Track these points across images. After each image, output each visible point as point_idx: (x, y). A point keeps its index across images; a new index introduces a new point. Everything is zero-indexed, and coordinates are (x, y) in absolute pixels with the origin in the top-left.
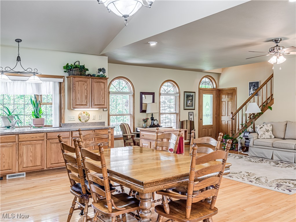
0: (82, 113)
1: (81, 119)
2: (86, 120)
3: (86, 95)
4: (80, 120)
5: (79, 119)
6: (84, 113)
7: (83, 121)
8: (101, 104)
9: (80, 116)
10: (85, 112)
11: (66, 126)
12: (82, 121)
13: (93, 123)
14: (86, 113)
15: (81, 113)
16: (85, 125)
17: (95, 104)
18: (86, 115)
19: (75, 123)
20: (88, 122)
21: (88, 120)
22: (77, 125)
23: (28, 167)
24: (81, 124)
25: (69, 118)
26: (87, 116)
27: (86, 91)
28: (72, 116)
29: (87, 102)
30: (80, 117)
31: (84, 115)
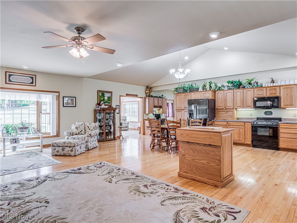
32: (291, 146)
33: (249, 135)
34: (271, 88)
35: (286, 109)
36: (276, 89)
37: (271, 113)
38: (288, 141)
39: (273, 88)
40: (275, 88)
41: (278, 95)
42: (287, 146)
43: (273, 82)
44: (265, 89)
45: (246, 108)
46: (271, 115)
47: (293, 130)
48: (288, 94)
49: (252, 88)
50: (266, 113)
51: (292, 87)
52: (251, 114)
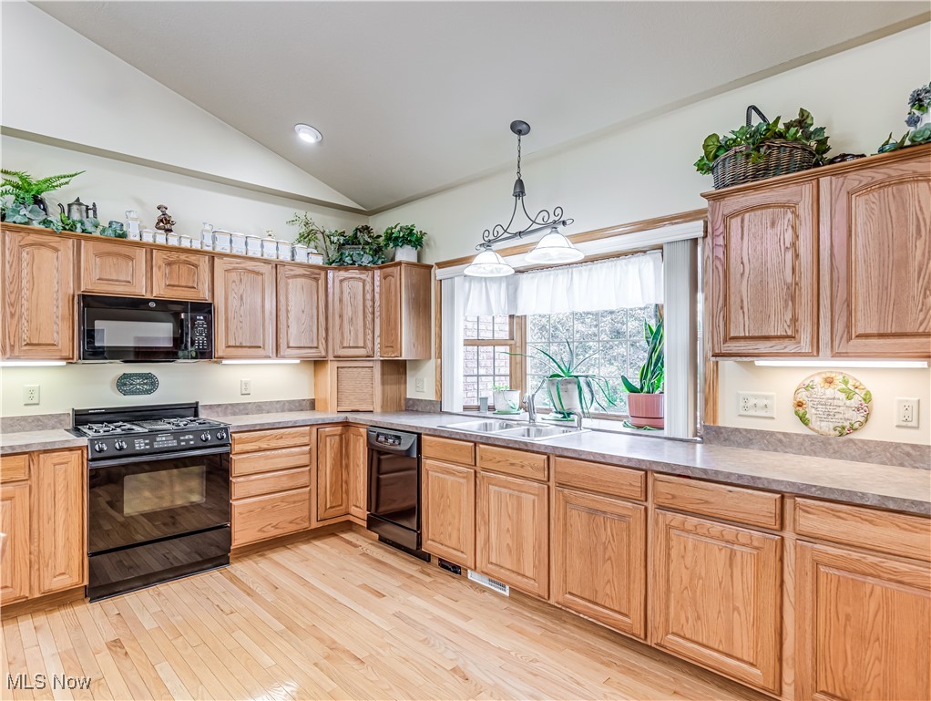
0: (818, 380)
1: (811, 414)
2: (847, 424)
3: (789, 279)
4: (804, 420)
5: (796, 413)
6: (829, 381)
7: (826, 427)
8: (909, 329)
9: (803, 396)
10: (839, 378)
11: (725, 440)
12: (815, 423)
13: (897, 446)
14: (846, 382)
15: (807, 383)
16: (837, 454)
17: (861, 331)
18: (843, 396)
19: (772, 434)
20: (854, 436)
21: (862, 424)
22: (780, 441)
23: (502, 567)
24: (807, 444)
25: (742, 404)
26: (848, 402)
27: (789, 255)
28: (756, 397)
29: (795, 320)
30: (800, 405)
31: (830, 392)
32: (275, 527)
33: (67, 530)
34: (174, 256)
35: (224, 362)
36: (196, 266)
37: (151, 383)
38: (263, 509)
39: (183, 257)
40: (193, 258)
41: (204, 295)
42: (260, 530)
43: (165, 223)
44: (141, 255)
45: (17, 358)
46: (148, 392)
47: (280, 456)
48: (241, 296)
49: (61, 235)
50: (123, 384)
51: (256, 269)
52: (32, 392)
